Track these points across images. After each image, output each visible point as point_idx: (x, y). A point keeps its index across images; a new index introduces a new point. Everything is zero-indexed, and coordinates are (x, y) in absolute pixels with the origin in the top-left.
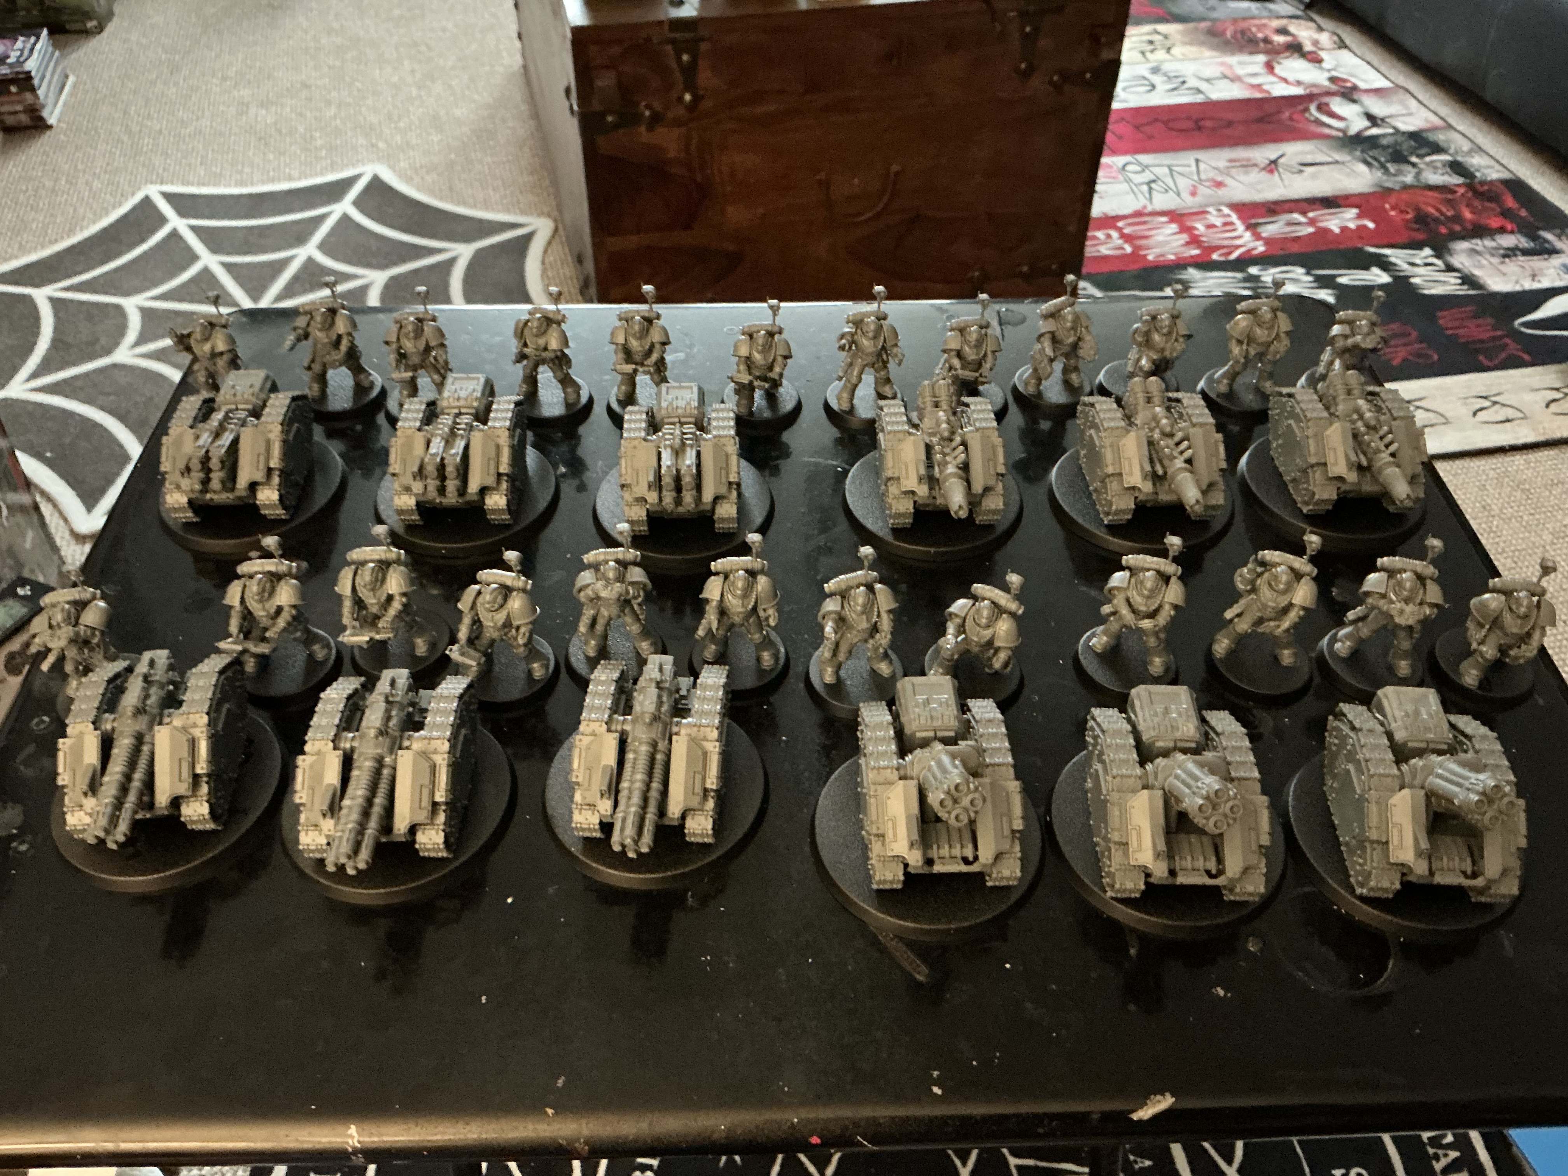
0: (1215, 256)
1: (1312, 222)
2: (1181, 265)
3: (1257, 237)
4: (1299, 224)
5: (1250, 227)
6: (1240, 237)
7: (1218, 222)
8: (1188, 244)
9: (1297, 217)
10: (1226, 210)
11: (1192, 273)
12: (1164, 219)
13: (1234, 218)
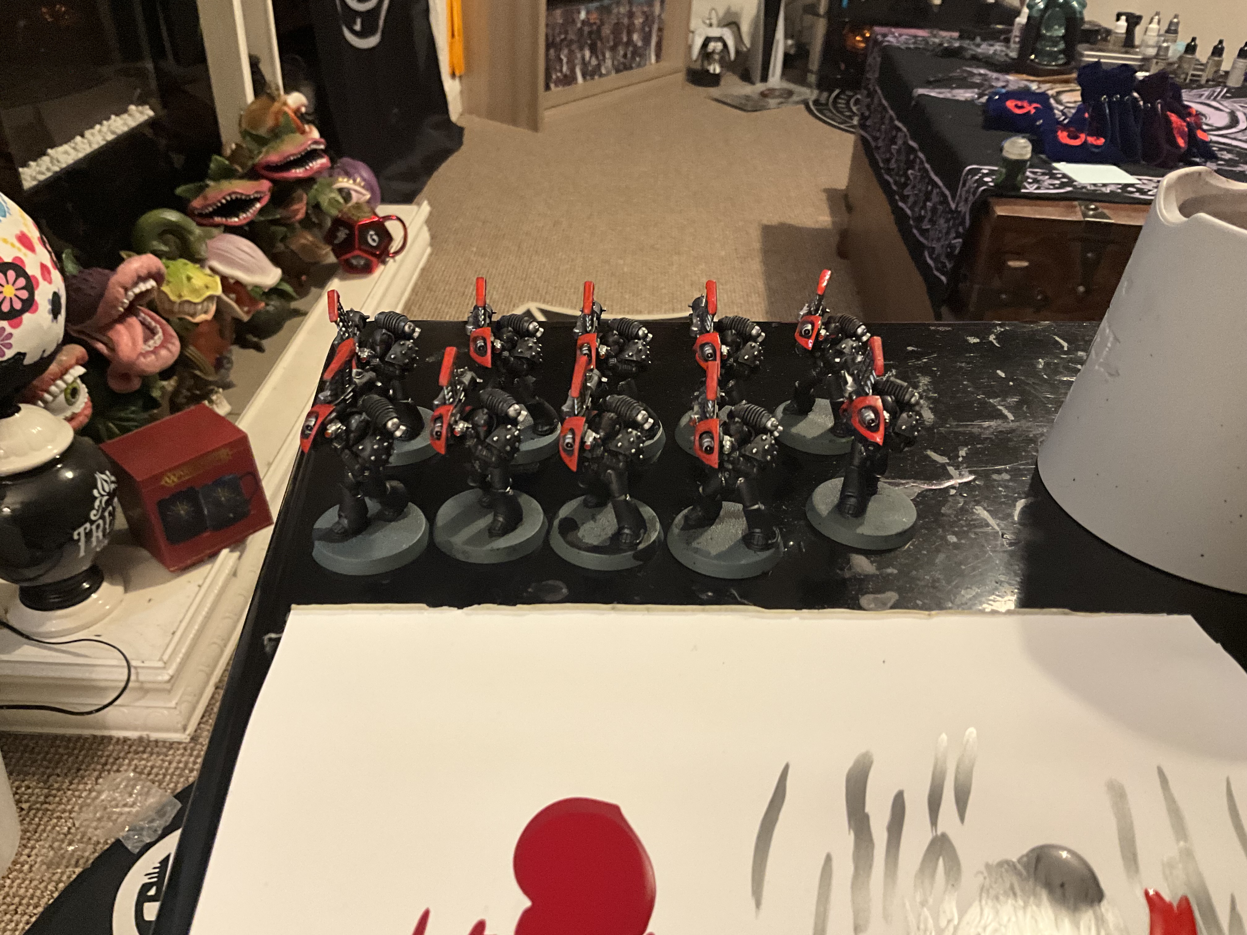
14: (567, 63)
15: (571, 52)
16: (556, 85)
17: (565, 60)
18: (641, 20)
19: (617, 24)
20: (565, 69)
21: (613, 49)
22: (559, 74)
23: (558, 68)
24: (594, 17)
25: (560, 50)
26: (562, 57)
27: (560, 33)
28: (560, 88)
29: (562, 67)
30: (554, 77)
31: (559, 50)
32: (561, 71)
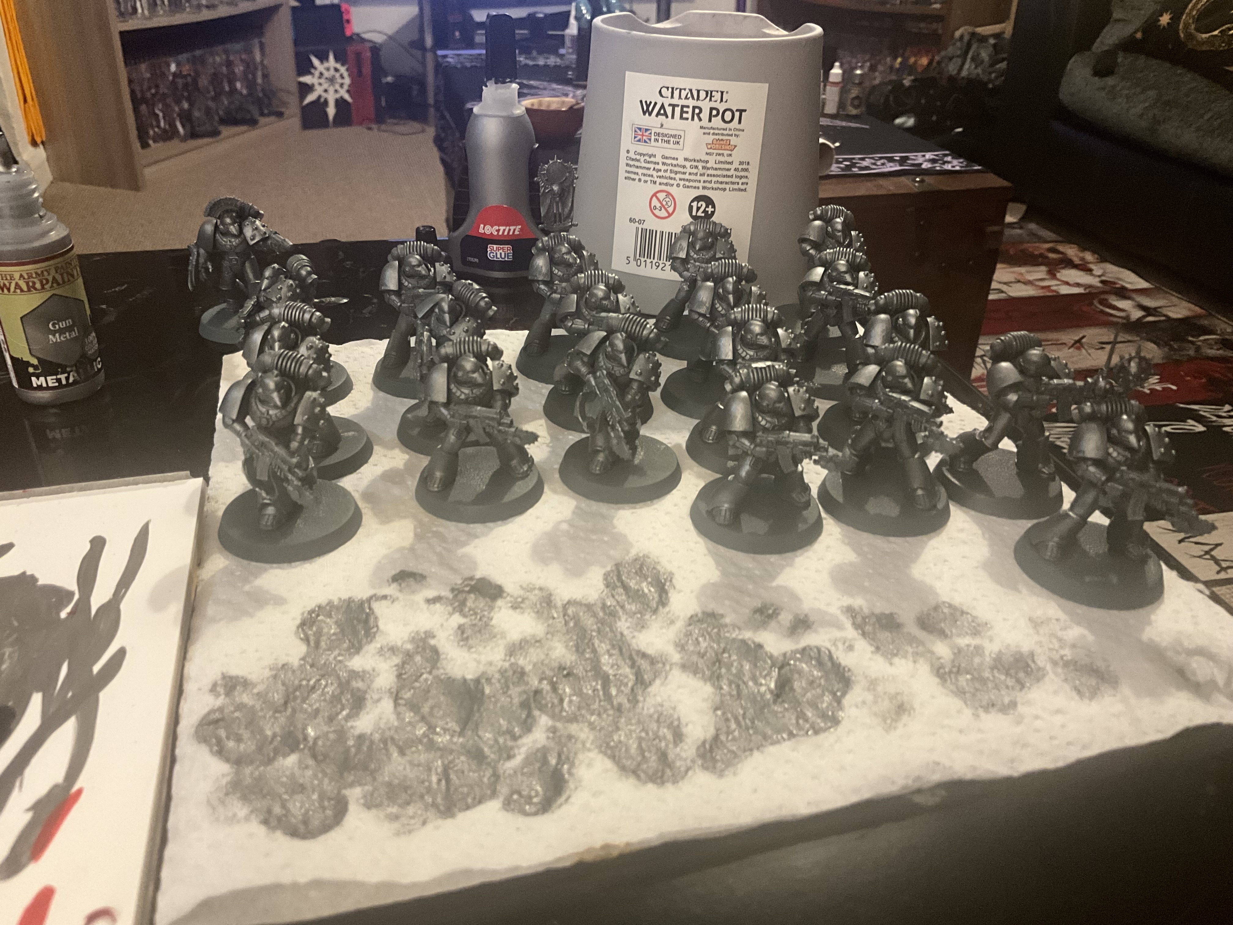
14: (164, 117)
15: (166, 106)
16: (154, 142)
17: (161, 115)
18: (241, 68)
19: (214, 74)
20: (162, 124)
22: (156, 130)
23: (154, 123)
24: (186, 69)
25: (154, 105)
26: (157, 111)
27: (150, 88)
28: (160, 145)
29: (158, 122)
30: (151, 133)
31: (151, 105)
32: (159, 126)
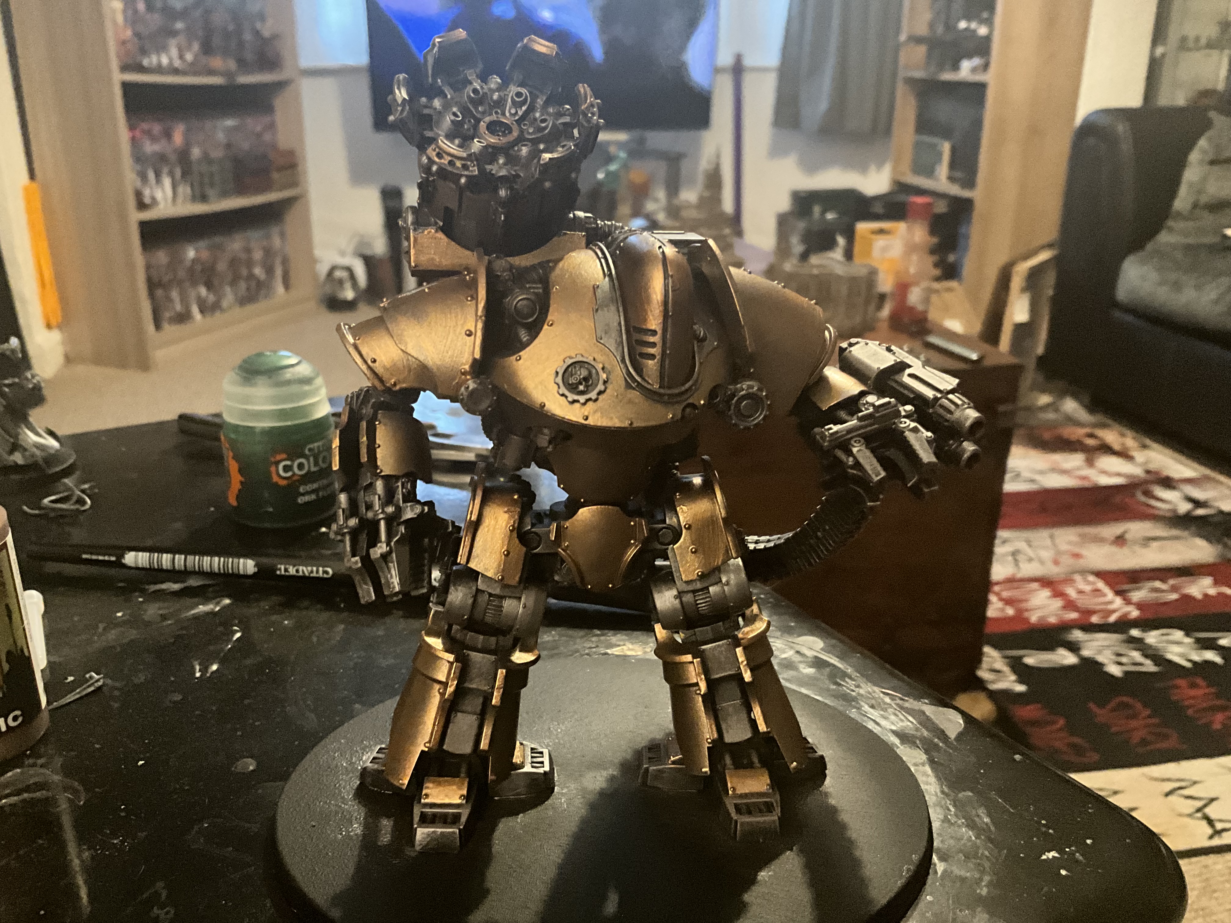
0: (1095, 619)
1: (1174, 589)
2: (1066, 627)
3: (1128, 602)
4: (1163, 591)
5: (1118, 593)
6: (1111, 602)
7: (1088, 588)
8: (1064, 607)
9: (1158, 584)
10: (1091, 578)
11: (1077, 635)
12: (1035, 585)
13: (1101, 585)
14: (180, 301)
15: (183, 291)
16: (170, 323)
17: (176, 299)
18: (260, 255)
19: (233, 260)
20: (177, 307)
21: (234, 283)
22: (171, 313)
23: (169, 307)
24: (205, 255)
25: (169, 289)
26: (173, 296)
27: (167, 273)
28: (174, 327)
29: (174, 305)
30: (166, 315)
32: (173, 310)
